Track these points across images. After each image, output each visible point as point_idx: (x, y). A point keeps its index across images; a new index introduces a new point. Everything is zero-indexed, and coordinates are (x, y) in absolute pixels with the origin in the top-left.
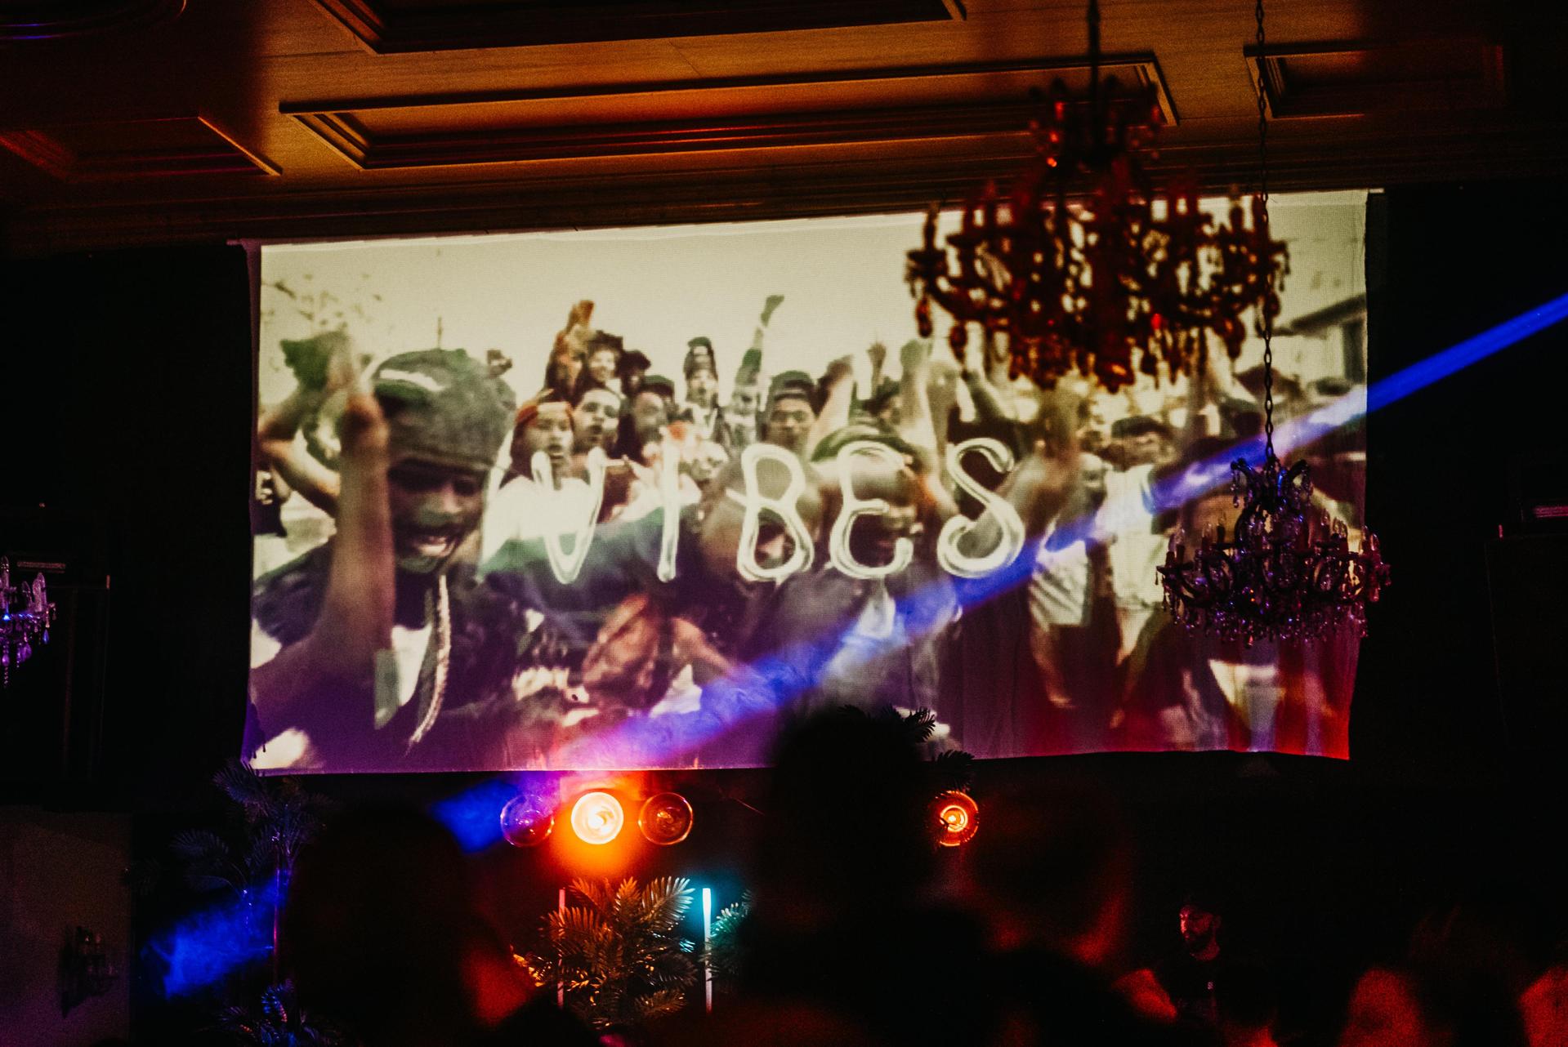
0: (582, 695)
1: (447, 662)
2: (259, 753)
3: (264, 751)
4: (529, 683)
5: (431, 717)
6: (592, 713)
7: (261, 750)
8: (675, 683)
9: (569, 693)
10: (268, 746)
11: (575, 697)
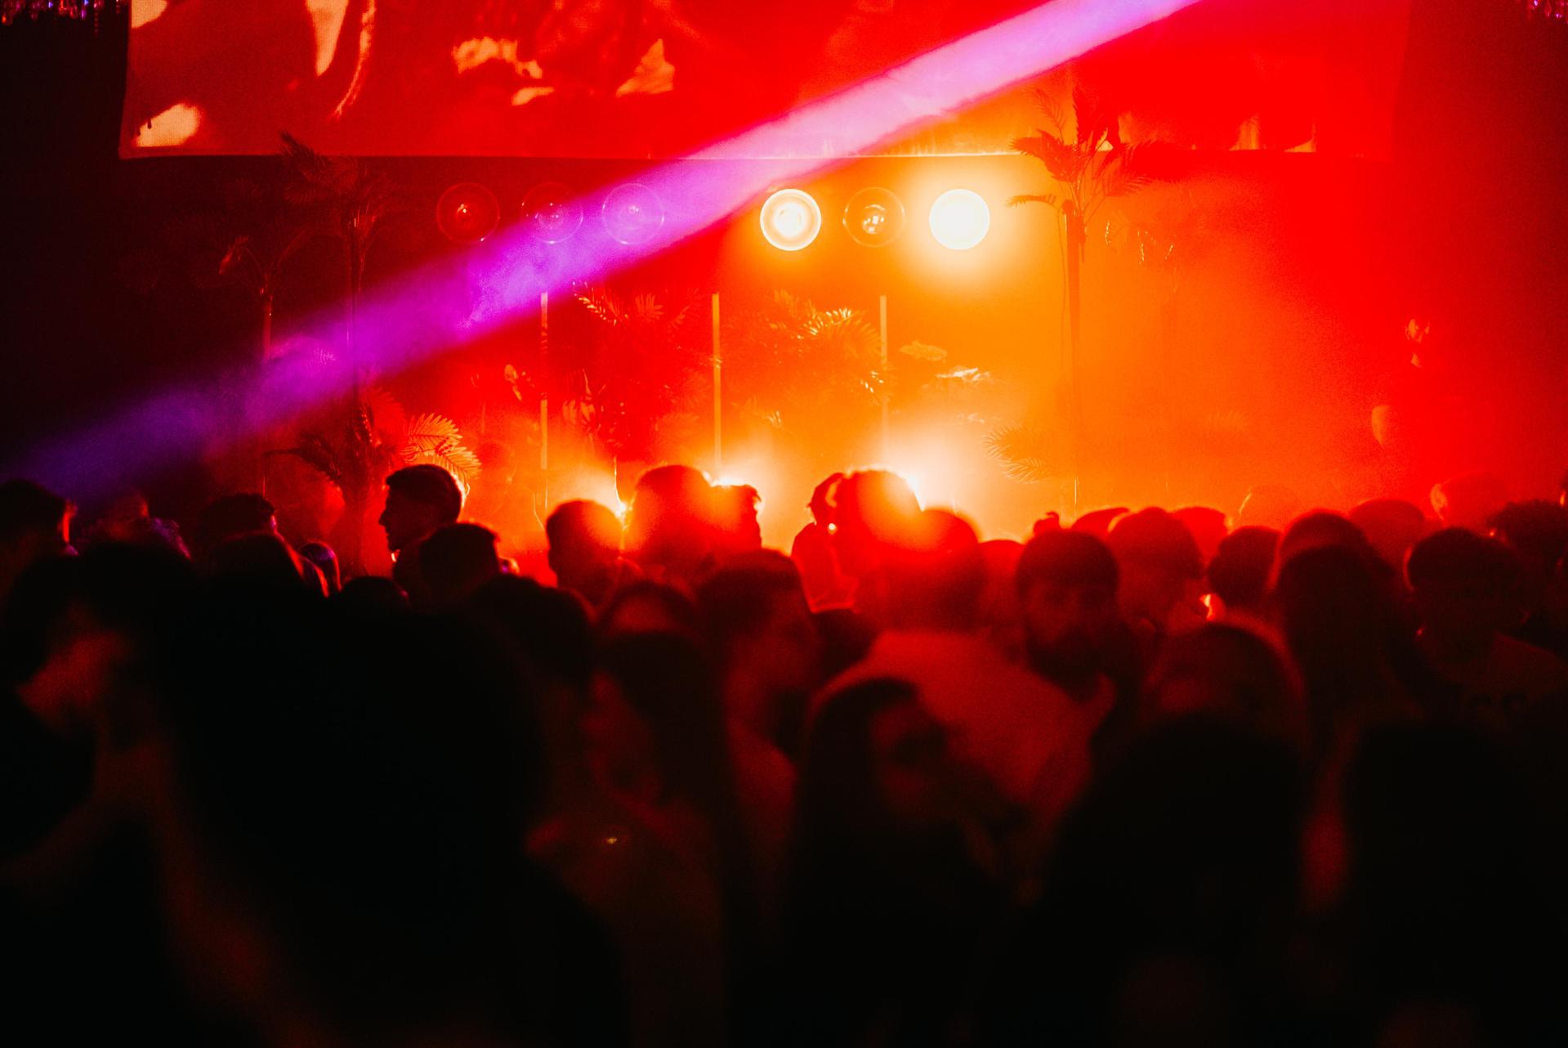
0: (534, 70)
1: (371, 27)
2: (144, 130)
3: (150, 126)
4: (471, 54)
5: (354, 90)
6: (544, 91)
7: (146, 125)
8: (645, 60)
9: (520, 67)
10: (154, 121)
11: (526, 72)
